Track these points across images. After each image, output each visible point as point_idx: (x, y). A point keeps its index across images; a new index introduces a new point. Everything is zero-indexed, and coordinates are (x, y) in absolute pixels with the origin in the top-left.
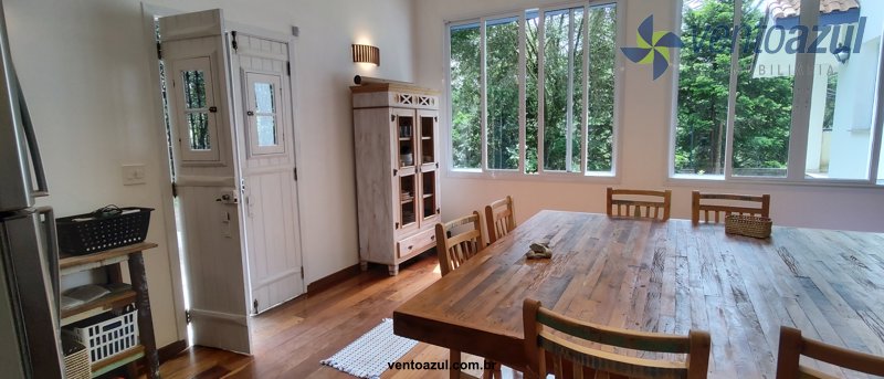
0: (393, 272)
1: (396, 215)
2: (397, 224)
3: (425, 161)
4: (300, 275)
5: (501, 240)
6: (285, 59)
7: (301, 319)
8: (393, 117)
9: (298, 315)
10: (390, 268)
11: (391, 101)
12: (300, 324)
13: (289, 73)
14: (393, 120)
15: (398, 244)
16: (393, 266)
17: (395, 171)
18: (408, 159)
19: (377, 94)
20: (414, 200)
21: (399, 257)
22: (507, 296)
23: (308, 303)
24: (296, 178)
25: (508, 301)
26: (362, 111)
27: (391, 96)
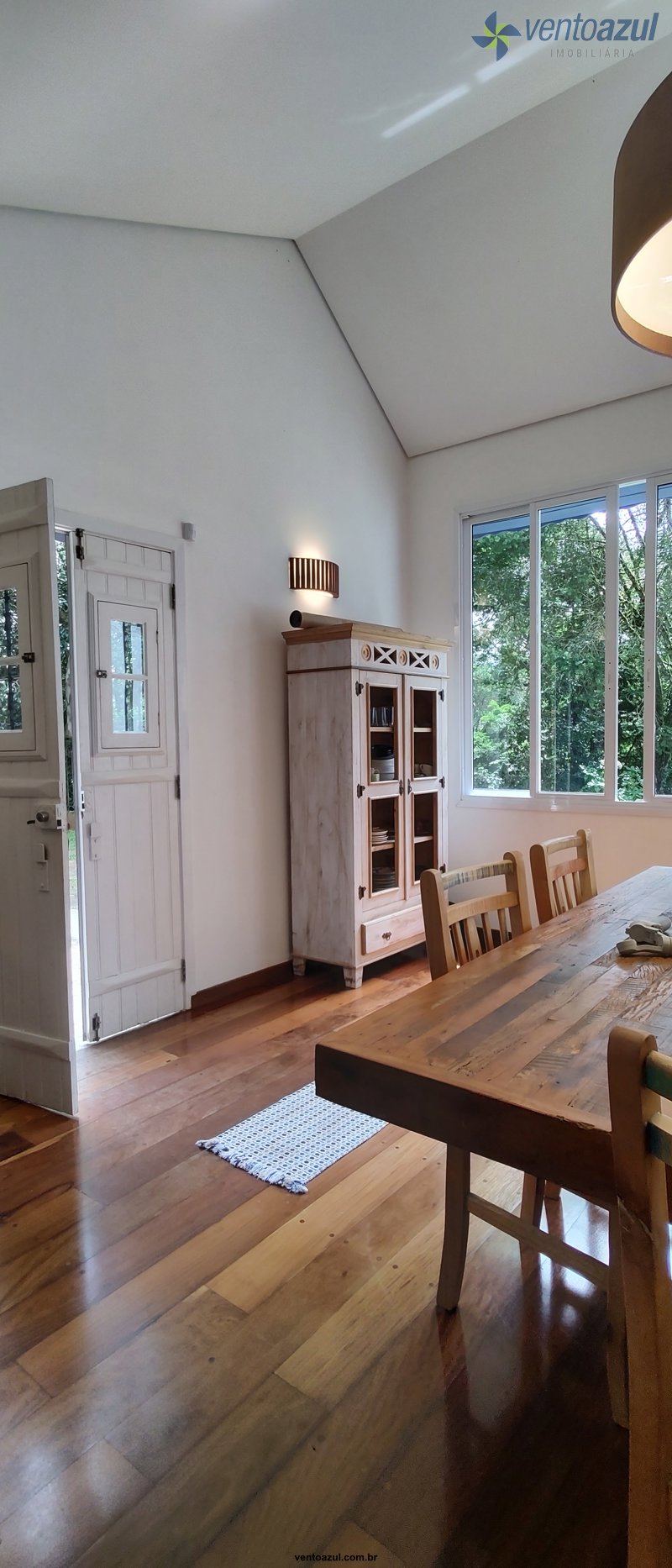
0: (352, 981)
1: (361, 872)
2: (362, 890)
3: (418, 773)
4: (178, 975)
5: (563, 917)
6: (168, 580)
7: (174, 1057)
8: (359, 688)
9: (169, 1049)
10: (346, 974)
11: (357, 658)
12: (171, 1066)
13: (173, 605)
14: (359, 692)
15: (363, 928)
16: (352, 969)
17: (361, 789)
18: (387, 768)
19: (330, 646)
20: (396, 845)
21: (363, 952)
22: (573, 1030)
23: (191, 1029)
24: (178, 796)
25: (573, 1042)
26: (303, 676)
27: (357, 650)
